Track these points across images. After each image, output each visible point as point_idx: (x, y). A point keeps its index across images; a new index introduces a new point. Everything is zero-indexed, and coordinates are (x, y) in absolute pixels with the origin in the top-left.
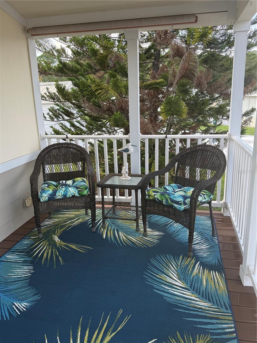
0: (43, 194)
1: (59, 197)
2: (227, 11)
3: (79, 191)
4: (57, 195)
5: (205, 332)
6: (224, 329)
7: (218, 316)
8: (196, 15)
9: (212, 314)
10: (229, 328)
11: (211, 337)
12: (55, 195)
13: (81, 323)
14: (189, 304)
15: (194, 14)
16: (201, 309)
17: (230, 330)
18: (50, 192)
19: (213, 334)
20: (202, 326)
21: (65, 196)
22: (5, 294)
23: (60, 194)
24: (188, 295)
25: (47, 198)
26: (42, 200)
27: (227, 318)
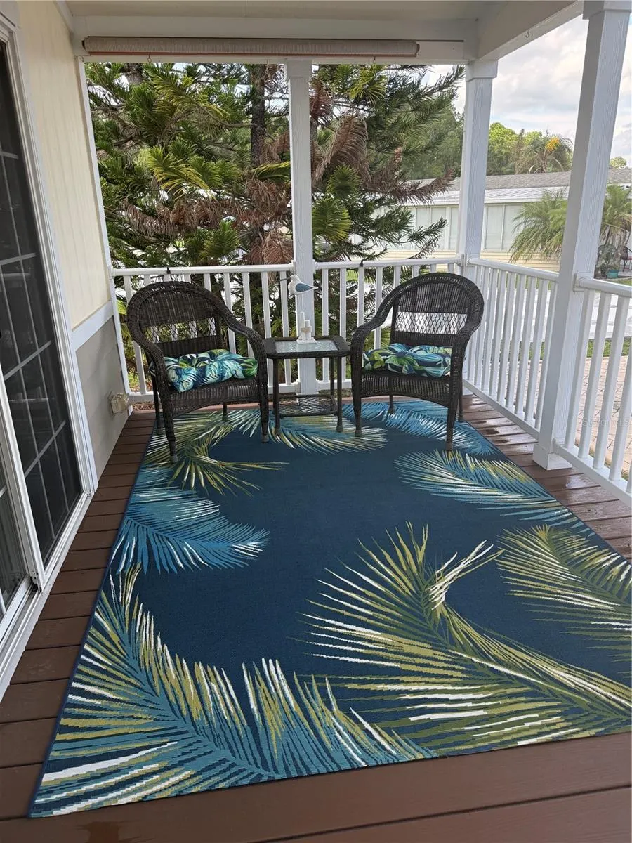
0: (183, 376)
1: (211, 380)
2: (462, 41)
3: (243, 367)
4: (208, 376)
5: (540, 523)
6: (558, 515)
7: (542, 505)
8: (418, 43)
9: (531, 505)
10: (564, 514)
11: (550, 526)
12: (204, 376)
13: (364, 547)
14: (495, 501)
15: (413, 41)
16: (514, 502)
17: (566, 515)
18: (194, 371)
19: (549, 523)
20: (530, 518)
21: (221, 376)
22: (207, 539)
23: (212, 374)
24: (484, 490)
25: (191, 383)
26: (181, 390)
27: (553, 504)
